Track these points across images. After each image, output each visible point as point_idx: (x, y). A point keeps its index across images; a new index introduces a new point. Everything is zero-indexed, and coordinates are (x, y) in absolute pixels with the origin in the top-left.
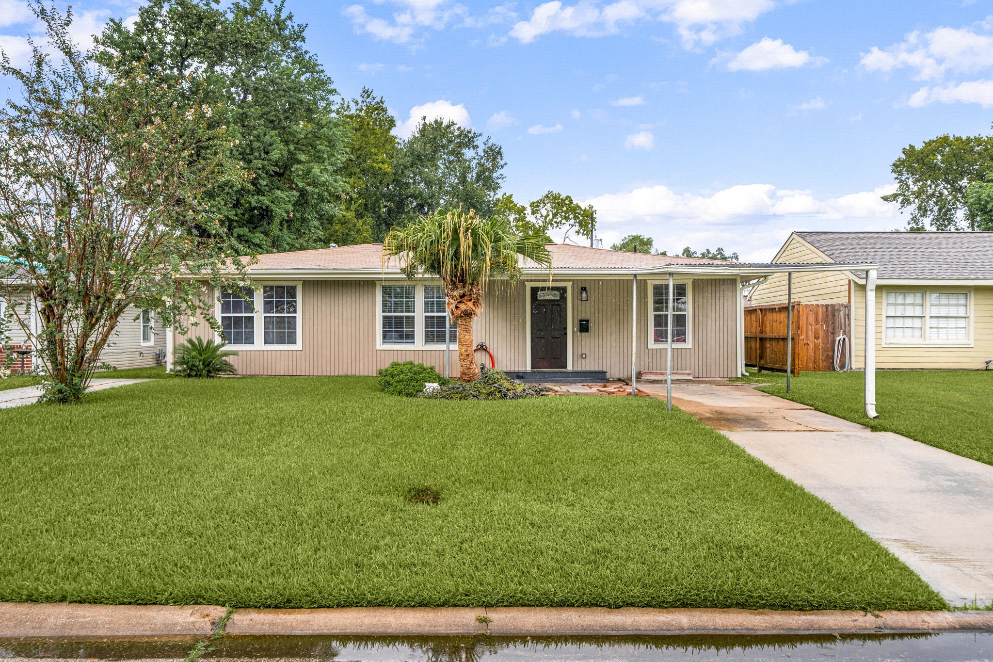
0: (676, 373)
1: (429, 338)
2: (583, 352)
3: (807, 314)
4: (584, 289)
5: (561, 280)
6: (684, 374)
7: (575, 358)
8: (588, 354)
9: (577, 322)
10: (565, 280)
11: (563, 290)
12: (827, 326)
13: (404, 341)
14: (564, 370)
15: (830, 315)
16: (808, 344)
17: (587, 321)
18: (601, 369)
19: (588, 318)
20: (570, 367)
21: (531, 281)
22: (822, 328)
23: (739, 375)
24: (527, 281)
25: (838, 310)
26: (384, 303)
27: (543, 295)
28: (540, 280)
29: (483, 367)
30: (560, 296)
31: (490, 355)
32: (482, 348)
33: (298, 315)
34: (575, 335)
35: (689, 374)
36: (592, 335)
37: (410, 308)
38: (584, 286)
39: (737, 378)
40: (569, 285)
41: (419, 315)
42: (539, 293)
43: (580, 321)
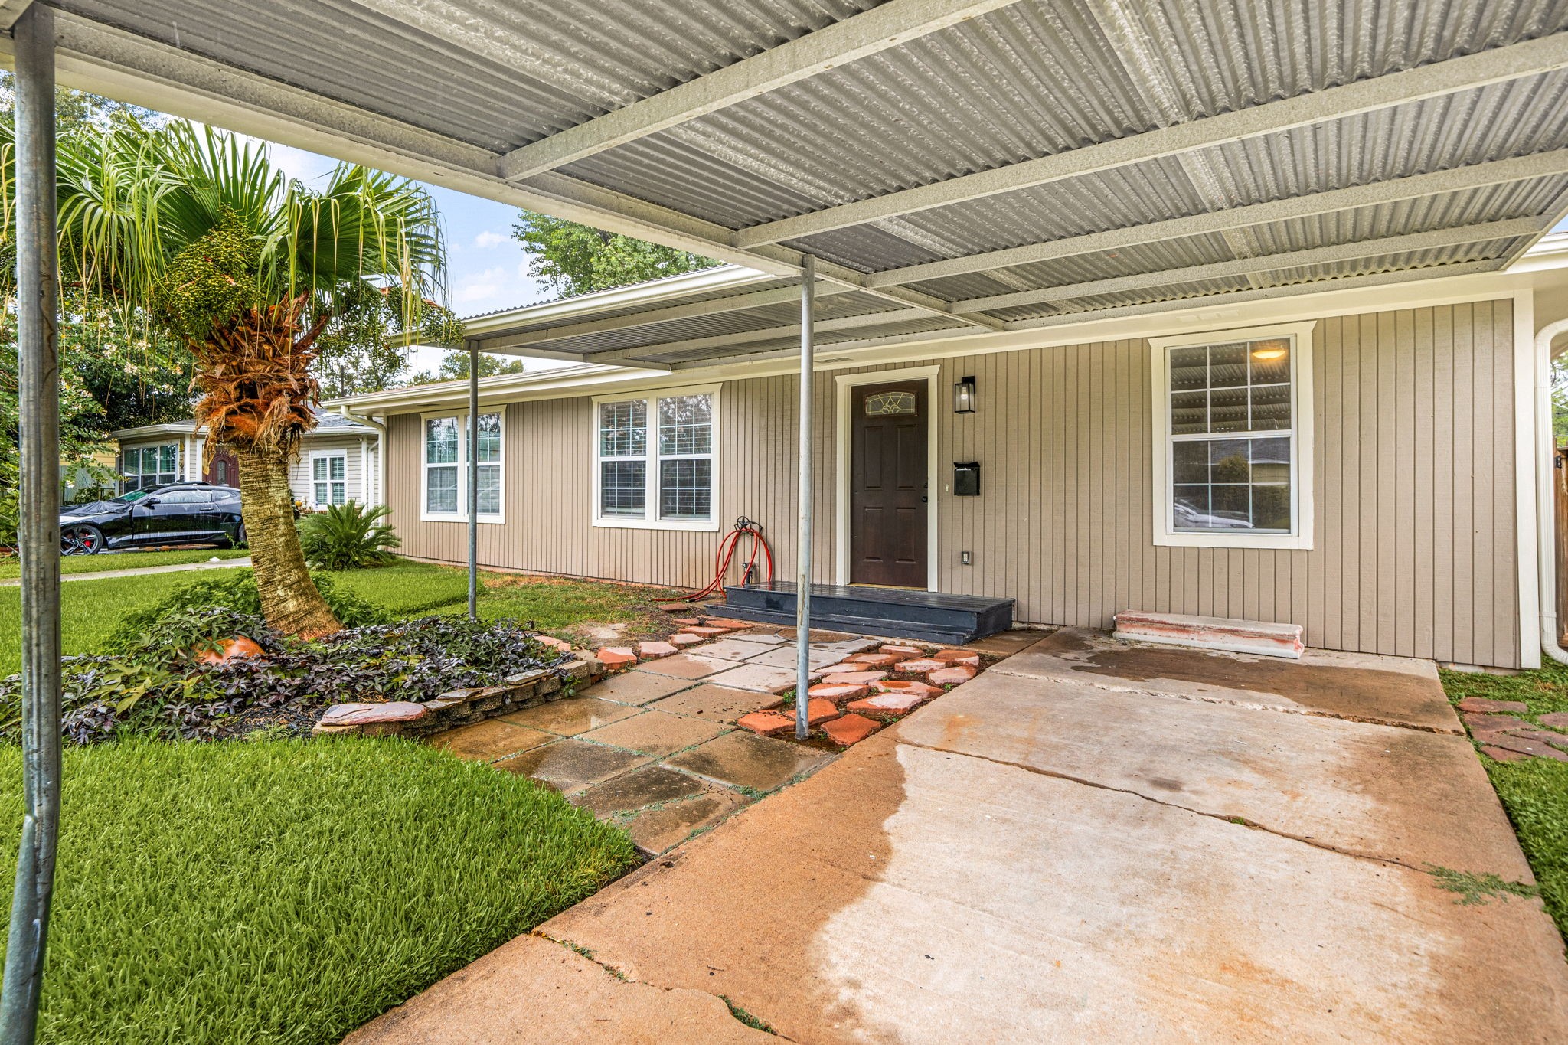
0: (1234, 632)
1: (669, 504)
2: (968, 548)
4: (969, 381)
5: (914, 364)
6: (1261, 636)
7: (946, 563)
8: (978, 552)
9: (949, 470)
10: (924, 363)
11: (919, 388)
13: (633, 510)
14: (916, 591)
17: (975, 466)
18: (1001, 596)
19: (979, 458)
20: (933, 586)
21: (850, 371)
23: (1531, 659)
24: (841, 372)
26: (608, 436)
27: (879, 405)
28: (868, 369)
29: (752, 570)
30: (913, 404)
31: (766, 545)
32: (744, 529)
33: (502, 463)
34: (947, 504)
35: (1282, 640)
36: (990, 504)
37: (640, 447)
38: (969, 373)
39: (1522, 672)
40: (931, 373)
41: (652, 459)
42: (869, 400)
43: (958, 465)
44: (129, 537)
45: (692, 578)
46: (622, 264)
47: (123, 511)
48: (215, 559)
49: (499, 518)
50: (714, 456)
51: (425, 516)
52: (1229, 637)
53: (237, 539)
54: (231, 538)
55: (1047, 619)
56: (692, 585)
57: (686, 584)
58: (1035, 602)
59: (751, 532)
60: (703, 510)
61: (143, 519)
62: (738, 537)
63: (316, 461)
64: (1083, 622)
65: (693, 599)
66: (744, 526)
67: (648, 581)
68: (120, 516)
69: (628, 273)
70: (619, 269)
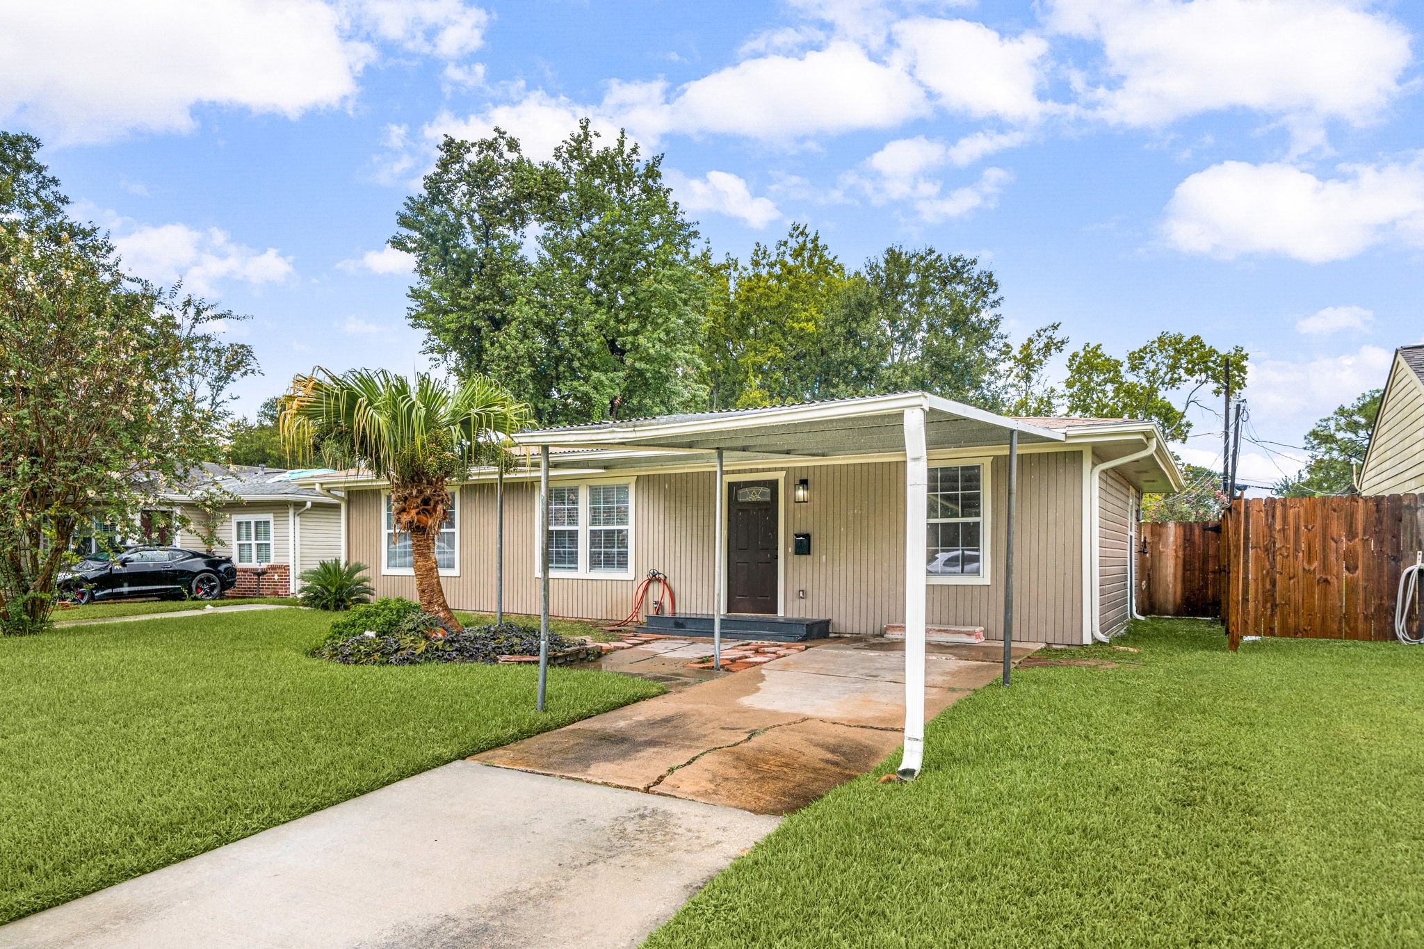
1: (594, 563)
2: (803, 588)
3: (1326, 518)
4: (804, 483)
5: (769, 470)
7: (789, 597)
8: (809, 590)
9: (791, 538)
10: (776, 470)
11: (773, 485)
12: (1380, 542)
13: (567, 565)
14: (771, 615)
15: (1387, 521)
16: (1326, 581)
17: (807, 536)
18: (823, 617)
19: (809, 531)
20: (781, 613)
21: (726, 473)
22: (1365, 547)
23: (1087, 640)
24: (721, 473)
25: (1409, 507)
26: (547, 512)
27: (745, 495)
28: (739, 472)
29: (659, 606)
30: (769, 495)
31: (669, 588)
32: (654, 578)
33: (456, 530)
34: (790, 558)
35: (969, 634)
36: (816, 559)
37: (573, 519)
38: (804, 477)
39: (1082, 646)
40: (780, 476)
41: (583, 528)
42: (740, 492)
43: (797, 536)
44: (109, 591)
45: (614, 613)
46: (516, 351)
47: (105, 568)
48: (208, 607)
49: (455, 572)
50: (630, 528)
51: (385, 570)
52: (944, 634)
53: (190, 593)
54: (185, 592)
55: (849, 630)
56: (614, 618)
57: (609, 618)
58: (843, 622)
59: (659, 580)
60: (623, 564)
61: (121, 575)
62: (648, 583)
63: (239, 524)
64: (870, 632)
65: (619, 625)
66: (654, 576)
67: (580, 616)
68: (103, 572)
69: (519, 358)
70: (513, 355)
